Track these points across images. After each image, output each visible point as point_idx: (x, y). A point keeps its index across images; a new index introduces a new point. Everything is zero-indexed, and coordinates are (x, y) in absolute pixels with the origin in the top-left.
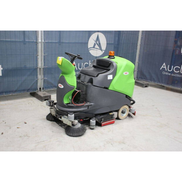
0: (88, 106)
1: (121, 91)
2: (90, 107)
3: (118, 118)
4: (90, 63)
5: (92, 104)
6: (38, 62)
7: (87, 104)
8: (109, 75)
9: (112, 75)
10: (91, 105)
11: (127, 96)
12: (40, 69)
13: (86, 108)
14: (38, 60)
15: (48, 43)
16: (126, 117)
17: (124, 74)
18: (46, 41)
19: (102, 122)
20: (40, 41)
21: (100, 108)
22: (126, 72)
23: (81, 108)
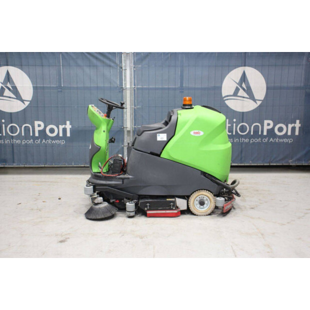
0: (123, 179)
1: (187, 163)
2: (125, 181)
3: (188, 211)
4: (229, 124)
5: (130, 177)
6: (125, 119)
7: (122, 176)
8: (161, 134)
9: (166, 134)
10: (128, 178)
11: (206, 173)
12: (129, 132)
13: (120, 182)
14: (125, 116)
15: (142, 89)
16: (209, 212)
17: (192, 133)
18: (139, 87)
19: (146, 209)
20: (128, 86)
21: (147, 186)
22: (197, 131)
23: (112, 181)
